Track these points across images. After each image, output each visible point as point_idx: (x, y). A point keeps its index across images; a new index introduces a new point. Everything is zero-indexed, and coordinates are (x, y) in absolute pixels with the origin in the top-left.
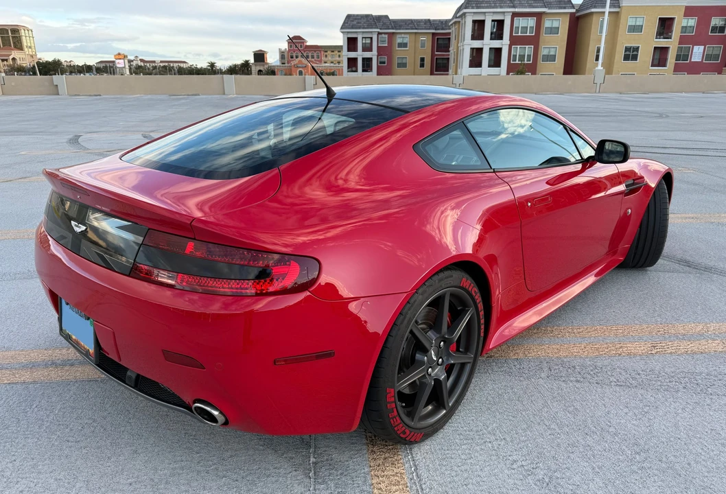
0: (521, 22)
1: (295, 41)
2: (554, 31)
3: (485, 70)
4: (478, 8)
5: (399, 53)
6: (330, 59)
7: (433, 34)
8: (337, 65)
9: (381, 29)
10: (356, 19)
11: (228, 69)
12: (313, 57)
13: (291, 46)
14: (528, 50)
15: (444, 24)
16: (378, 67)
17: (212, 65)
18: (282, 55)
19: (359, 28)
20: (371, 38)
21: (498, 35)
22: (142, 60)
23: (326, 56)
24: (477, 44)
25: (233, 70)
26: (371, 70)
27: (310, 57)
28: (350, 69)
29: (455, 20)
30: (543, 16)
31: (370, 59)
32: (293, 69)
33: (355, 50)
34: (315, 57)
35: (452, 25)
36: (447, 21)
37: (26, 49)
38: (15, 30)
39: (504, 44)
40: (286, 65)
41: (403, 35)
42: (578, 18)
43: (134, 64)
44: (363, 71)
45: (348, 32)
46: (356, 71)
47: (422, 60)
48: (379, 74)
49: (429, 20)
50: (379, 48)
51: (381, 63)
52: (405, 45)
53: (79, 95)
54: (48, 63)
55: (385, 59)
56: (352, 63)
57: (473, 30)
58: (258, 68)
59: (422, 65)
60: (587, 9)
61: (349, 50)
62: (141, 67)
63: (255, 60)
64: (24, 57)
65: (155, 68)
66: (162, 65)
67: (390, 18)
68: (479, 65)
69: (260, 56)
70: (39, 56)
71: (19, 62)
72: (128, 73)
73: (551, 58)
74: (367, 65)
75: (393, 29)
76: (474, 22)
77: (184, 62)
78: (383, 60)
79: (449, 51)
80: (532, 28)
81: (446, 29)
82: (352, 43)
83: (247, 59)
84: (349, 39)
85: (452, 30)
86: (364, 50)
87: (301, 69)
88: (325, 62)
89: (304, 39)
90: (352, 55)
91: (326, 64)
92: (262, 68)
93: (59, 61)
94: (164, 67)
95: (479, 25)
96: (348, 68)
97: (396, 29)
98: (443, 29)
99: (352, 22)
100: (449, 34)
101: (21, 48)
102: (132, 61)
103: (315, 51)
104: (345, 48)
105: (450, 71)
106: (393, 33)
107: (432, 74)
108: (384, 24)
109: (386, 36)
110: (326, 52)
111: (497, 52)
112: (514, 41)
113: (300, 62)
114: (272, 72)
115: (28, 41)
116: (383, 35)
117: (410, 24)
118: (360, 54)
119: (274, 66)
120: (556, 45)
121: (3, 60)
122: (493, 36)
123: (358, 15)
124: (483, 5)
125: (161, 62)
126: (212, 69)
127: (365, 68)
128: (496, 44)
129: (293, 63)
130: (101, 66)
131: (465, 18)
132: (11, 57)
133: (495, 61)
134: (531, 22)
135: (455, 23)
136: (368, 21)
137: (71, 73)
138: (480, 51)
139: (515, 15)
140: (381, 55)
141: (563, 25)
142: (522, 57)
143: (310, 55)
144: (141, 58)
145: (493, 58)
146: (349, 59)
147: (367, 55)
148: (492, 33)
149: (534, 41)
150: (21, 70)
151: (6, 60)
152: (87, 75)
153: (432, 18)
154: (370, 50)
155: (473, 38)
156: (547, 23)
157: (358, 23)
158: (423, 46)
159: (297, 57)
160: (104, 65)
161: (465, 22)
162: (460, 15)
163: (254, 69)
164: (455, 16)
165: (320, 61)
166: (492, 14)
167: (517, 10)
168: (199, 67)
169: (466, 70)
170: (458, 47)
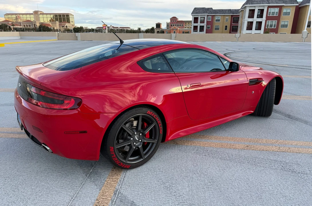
0: (272, 10)
1: (174, 19)
2: (287, 14)
3: (254, 31)
4: (252, 4)
5: (216, 24)
6: (187, 26)
7: (232, 16)
8: (190, 29)
9: (208, 14)
10: (198, 10)
11: (145, 31)
12: (180, 26)
13: (171, 21)
14: (274, 22)
15: (237, 11)
16: (206, 29)
17: (139, 29)
18: (168, 25)
19: (199, 13)
20: (204, 18)
21: (260, 16)
22: (113, 27)
23: (186, 25)
24: (250, 20)
25: (147, 31)
26: (203, 31)
27: (179, 25)
28: (194, 31)
29: (241, 9)
30: (283, 7)
31: (203, 27)
32: (171, 31)
33: (197, 22)
34: (181, 25)
35: (240, 11)
36: (238, 10)
37: (71, 23)
38: (68, 15)
39: (263, 20)
40: (169, 29)
41: (218, 16)
42: (300, 8)
43: (110, 28)
44: (200, 31)
45: (194, 15)
46: (197, 31)
47: (226, 27)
48: (206, 33)
49: (230, 10)
50: (207, 22)
51: (208, 28)
52: (219, 20)
53: (84, 40)
54: (78, 28)
55: (210, 26)
56: (195, 28)
57: (249, 14)
58: (158, 30)
59: (226, 29)
60: (304, 4)
61: (194, 23)
62: (112, 29)
63: (156, 27)
64: (70, 25)
65: (117, 30)
66: (120, 29)
67: (213, 9)
68: (251, 29)
69: (158, 25)
70: (75, 25)
71: (68, 27)
72: (107, 32)
73: (286, 26)
74: (202, 29)
75: (214, 13)
76: (250, 10)
77: (129, 28)
78: (209, 27)
79: (238, 23)
80: (277, 12)
81: (238, 14)
82: (196, 20)
83: (153, 27)
84: (195, 18)
85: (240, 14)
86: (201, 22)
87: (175, 31)
88: (185, 28)
89: (177, 18)
90: (196, 25)
91: (186, 29)
92: (159, 30)
93: (82, 27)
94: (121, 30)
95: (252, 12)
96: (194, 30)
97: (215, 14)
98: (236, 13)
99: (196, 11)
100: (239, 15)
101: (69, 22)
102: (109, 27)
103: (181, 23)
104: (193, 22)
105: (238, 31)
106: (214, 15)
107: (230, 33)
108: (210, 11)
109: (211, 17)
110: (186, 23)
111: (260, 23)
112: (268, 18)
113: (175, 27)
114: (163, 32)
115: (72, 19)
116: (209, 16)
117: (221, 11)
118: (199, 24)
119: (164, 29)
120: (288, 20)
122: (258, 16)
123: (199, 8)
124: (255, 3)
125: (120, 28)
126: (139, 30)
127: (201, 30)
128: (259, 20)
129: (171, 28)
130: (98, 29)
131: (246, 8)
132: (66, 26)
133: (259, 27)
134: (277, 10)
135: (242, 11)
136: (203, 10)
137: (86, 32)
138: (252, 23)
139: (269, 7)
140: (208, 25)
141: (292, 12)
142: (271, 26)
143: (179, 24)
144: (112, 26)
145: (257, 26)
146: (194, 27)
147: (202, 24)
148: (258, 15)
149: (278, 18)
150: (69, 31)
151: (64, 27)
152: (92, 32)
153: (231, 9)
154: (204, 22)
155: (249, 17)
156: (284, 10)
157: (199, 11)
158: (227, 21)
159: (174, 26)
160: (99, 29)
161: (246, 10)
162: (244, 7)
163: (156, 31)
164: (242, 8)
165: (183, 27)
166: (258, 7)
167: (270, 5)
168: (135, 29)
169: (245, 31)
170: (242, 21)
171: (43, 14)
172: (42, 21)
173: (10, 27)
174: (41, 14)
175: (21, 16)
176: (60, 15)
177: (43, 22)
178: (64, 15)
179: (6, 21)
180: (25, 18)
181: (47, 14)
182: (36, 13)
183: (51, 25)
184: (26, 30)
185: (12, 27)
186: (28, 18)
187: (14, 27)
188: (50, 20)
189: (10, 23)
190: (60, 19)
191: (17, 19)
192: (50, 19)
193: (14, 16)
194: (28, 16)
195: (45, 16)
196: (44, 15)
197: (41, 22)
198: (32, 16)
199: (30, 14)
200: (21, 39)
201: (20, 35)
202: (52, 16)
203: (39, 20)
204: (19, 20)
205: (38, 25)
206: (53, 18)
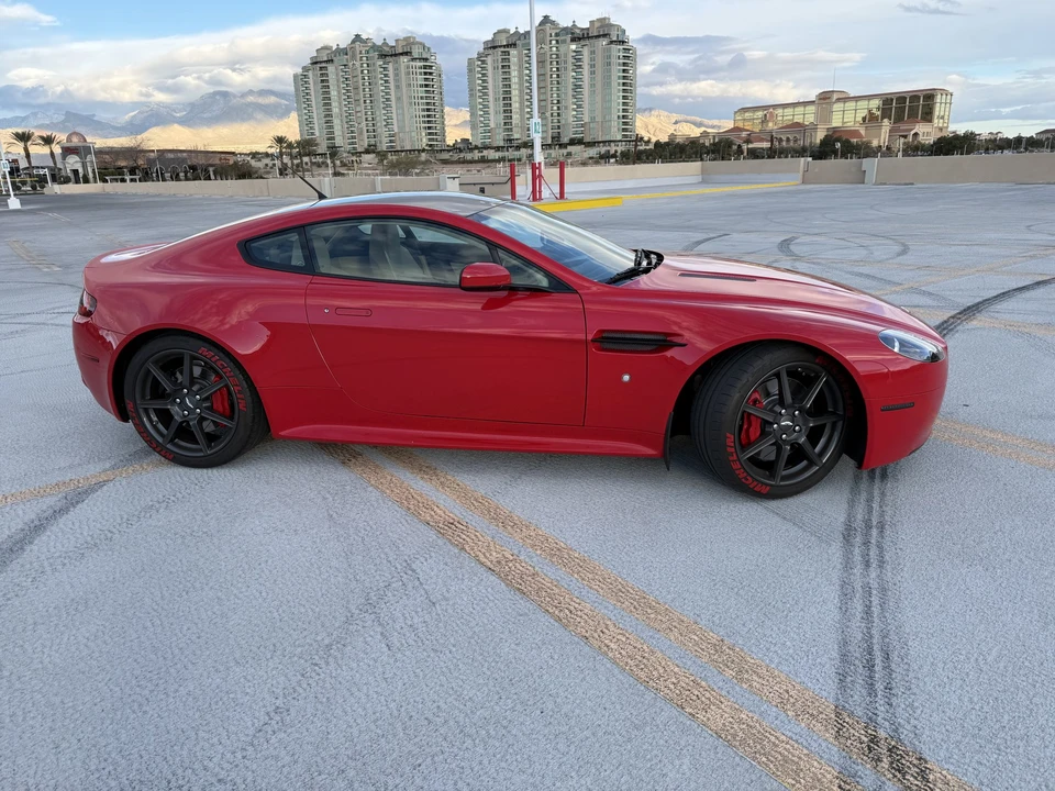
37: (936, 121)
38: (930, 96)
54: (956, 137)
64: (930, 130)
70: (950, 129)
71: (921, 138)
93: (972, 133)
101: (930, 121)
115: (943, 109)
121: (903, 136)
130: (1044, 137)
132: (913, 132)
150: (914, 149)
151: (905, 137)
160: (1050, 135)
171: (845, 99)
172: (836, 122)
173: (739, 146)
174: (839, 100)
175: (780, 111)
176: (901, 98)
177: (840, 125)
178: (915, 97)
179: (736, 129)
180: (787, 116)
181: (857, 99)
182: (824, 99)
183: (863, 132)
184: (781, 153)
185: (745, 147)
186: (798, 116)
187: (750, 146)
188: (864, 119)
189: (744, 134)
190: (900, 111)
191: (764, 121)
192: (864, 113)
193: (760, 114)
194: (800, 110)
195: (851, 105)
196: (847, 104)
197: (834, 125)
198: (811, 109)
199: (805, 104)
200: (704, 182)
201: (704, 171)
202: (875, 103)
203: (830, 121)
204: (770, 124)
205: (820, 136)
206: (874, 111)
